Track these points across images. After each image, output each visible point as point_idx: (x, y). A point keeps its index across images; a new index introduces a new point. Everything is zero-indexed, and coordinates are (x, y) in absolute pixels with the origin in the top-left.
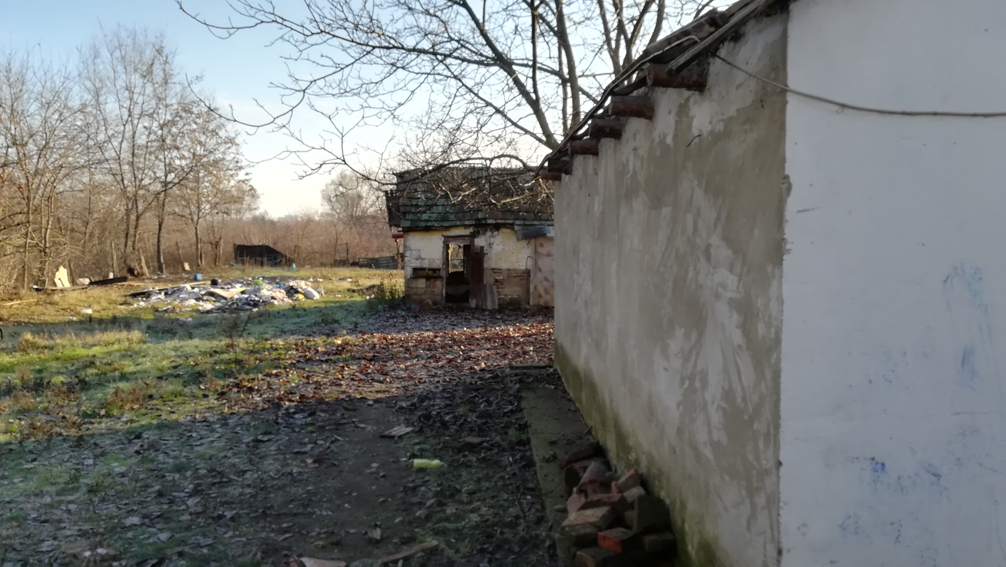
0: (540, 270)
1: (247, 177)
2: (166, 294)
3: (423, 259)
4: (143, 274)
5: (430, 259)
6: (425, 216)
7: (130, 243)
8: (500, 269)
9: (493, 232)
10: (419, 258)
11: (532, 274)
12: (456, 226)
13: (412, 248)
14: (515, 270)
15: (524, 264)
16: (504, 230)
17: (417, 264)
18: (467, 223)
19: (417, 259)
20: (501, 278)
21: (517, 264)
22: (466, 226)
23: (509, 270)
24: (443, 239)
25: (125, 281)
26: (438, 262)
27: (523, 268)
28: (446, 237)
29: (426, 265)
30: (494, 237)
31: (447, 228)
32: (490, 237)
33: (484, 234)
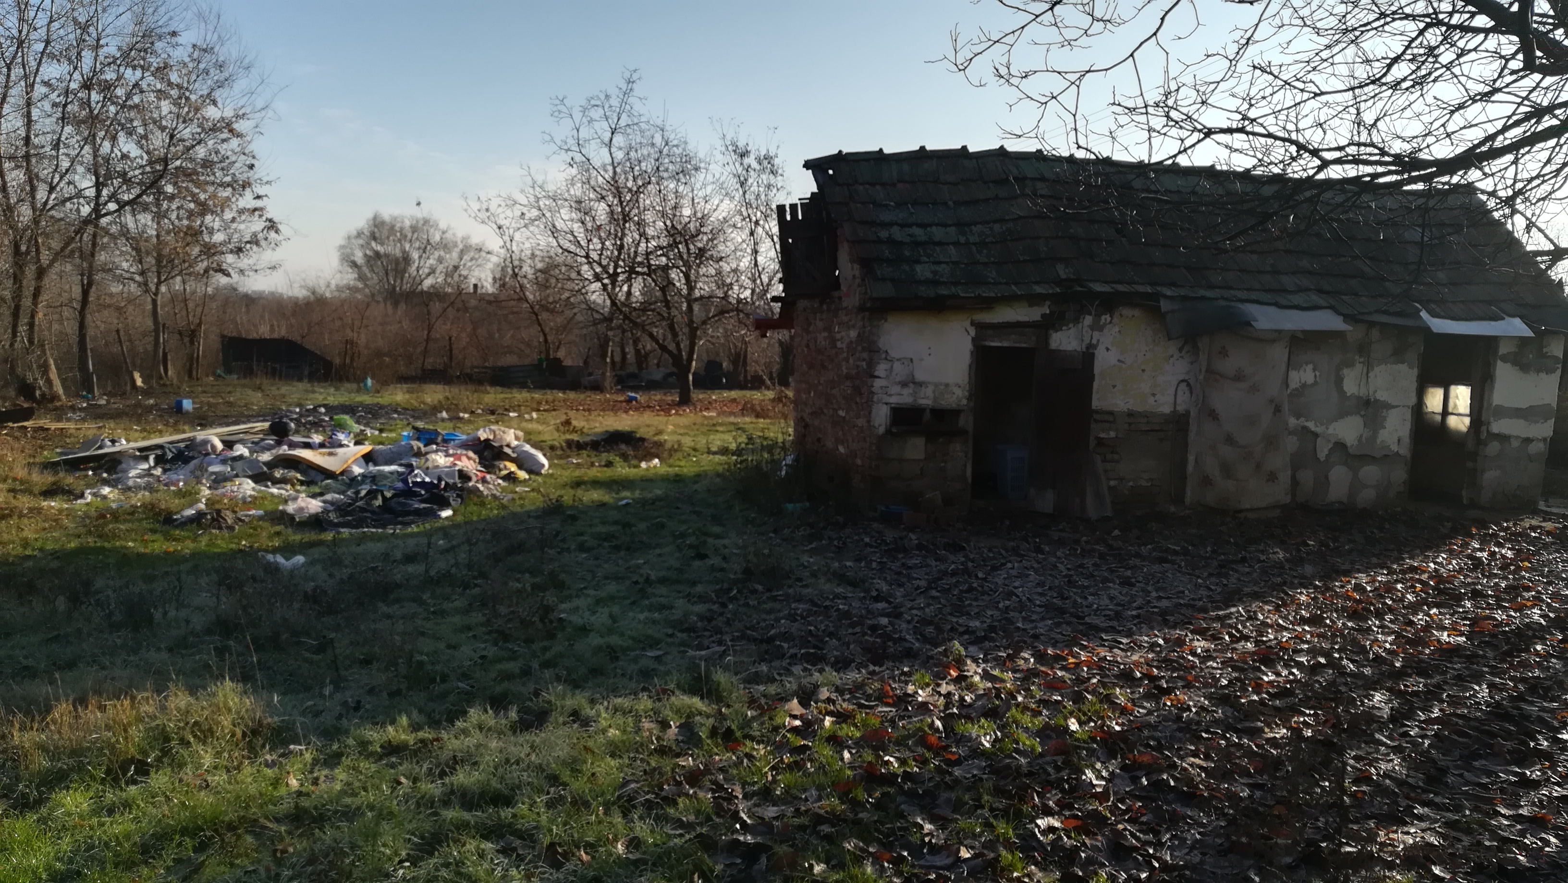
0: (1213, 415)
1: (259, 204)
2: (159, 460)
3: (920, 384)
4: (55, 397)
5: (936, 385)
6: (923, 271)
7: (22, 329)
8: (1111, 413)
9: (1098, 316)
10: (910, 382)
11: (1193, 428)
12: (1010, 300)
13: (893, 354)
14: (1145, 415)
15: (1171, 399)
16: (1127, 312)
17: (903, 397)
18: (1039, 289)
19: (904, 385)
20: (1112, 434)
21: (1151, 400)
22: (1033, 300)
23: (1131, 414)
24: (973, 332)
25: (27, 419)
26: (959, 392)
27: (1167, 409)
28: (980, 327)
29: (926, 398)
30: (1101, 329)
31: (988, 304)
32: (1092, 328)
33: (1077, 320)
